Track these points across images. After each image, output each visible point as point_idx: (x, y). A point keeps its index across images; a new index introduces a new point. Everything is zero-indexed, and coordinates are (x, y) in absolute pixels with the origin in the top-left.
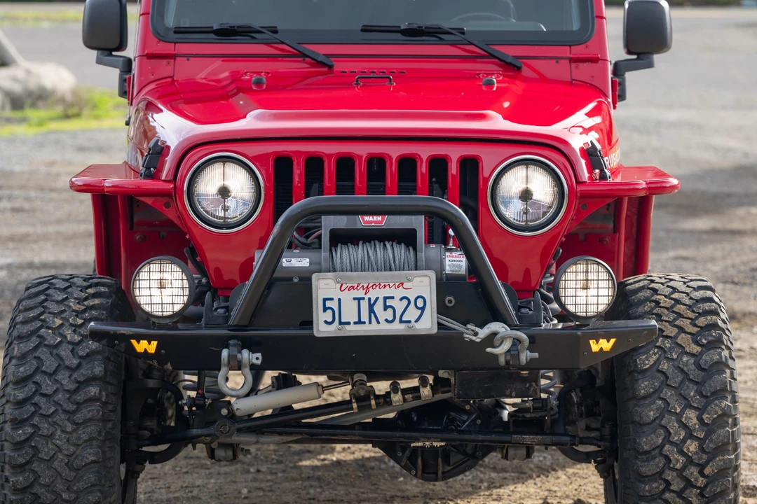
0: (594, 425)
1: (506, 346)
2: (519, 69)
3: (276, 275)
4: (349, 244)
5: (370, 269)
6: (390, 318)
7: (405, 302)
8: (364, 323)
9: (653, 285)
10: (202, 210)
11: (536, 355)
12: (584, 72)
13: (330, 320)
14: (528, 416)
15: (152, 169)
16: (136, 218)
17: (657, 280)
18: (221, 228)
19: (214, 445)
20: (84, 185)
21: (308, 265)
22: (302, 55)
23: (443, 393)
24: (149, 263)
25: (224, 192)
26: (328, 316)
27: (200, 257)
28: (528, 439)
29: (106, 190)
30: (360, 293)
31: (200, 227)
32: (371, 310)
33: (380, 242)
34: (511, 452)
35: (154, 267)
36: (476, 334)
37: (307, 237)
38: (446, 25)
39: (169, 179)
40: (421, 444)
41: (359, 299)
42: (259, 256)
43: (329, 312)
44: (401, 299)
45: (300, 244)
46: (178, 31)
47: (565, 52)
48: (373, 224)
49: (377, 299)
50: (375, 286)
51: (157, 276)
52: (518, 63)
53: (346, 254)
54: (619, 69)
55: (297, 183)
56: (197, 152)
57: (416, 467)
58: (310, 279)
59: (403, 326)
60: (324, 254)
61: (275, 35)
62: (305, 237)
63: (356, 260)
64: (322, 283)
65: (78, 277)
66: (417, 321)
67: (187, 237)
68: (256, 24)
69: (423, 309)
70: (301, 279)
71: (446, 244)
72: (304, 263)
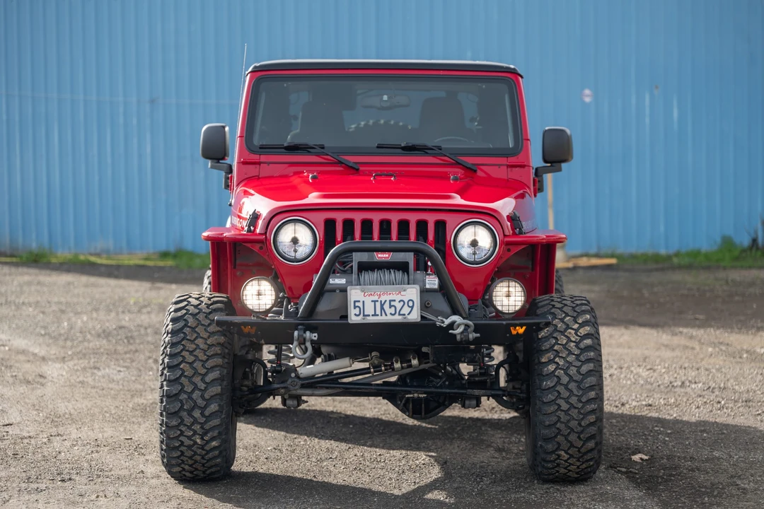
0: (517, 386)
1: (461, 329)
2: (475, 171)
3: (326, 288)
4: (369, 271)
5: (381, 284)
6: (393, 312)
7: (402, 303)
8: (378, 315)
9: (553, 303)
10: (282, 251)
11: (478, 335)
12: (516, 174)
13: (358, 313)
14: (477, 379)
15: (252, 227)
16: (238, 261)
17: (556, 299)
18: (293, 262)
19: (286, 397)
21: (345, 283)
22: (340, 162)
23: (425, 363)
24: (252, 281)
25: (295, 241)
26: (357, 311)
28: (476, 392)
30: (376, 298)
32: (382, 308)
33: (387, 269)
34: (467, 402)
35: (255, 282)
36: (443, 322)
37: (345, 267)
38: (430, 144)
39: (262, 233)
40: (412, 396)
41: (375, 302)
42: (316, 278)
43: (358, 309)
44: (399, 302)
45: (340, 271)
46: (262, 147)
47: (503, 161)
48: (383, 259)
49: (386, 301)
50: (384, 294)
51: (257, 288)
52: (474, 168)
53: (367, 276)
54: (538, 172)
56: (279, 217)
57: (408, 410)
58: (346, 290)
59: (401, 317)
60: (354, 276)
61: (322, 150)
62: (343, 267)
63: (373, 279)
64: (353, 291)
66: (409, 314)
67: (273, 266)
68: (311, 143)
69: (412, 307)
70: (341, 290)
71: (426, 271)
72: (343, 281)
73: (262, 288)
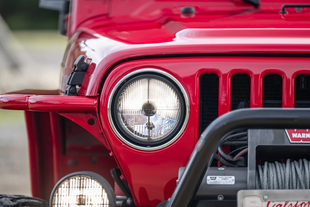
3: (199, 193)
4: (276, 162)
5: (298, 187)
10: (126, 127)
15: (77, 87)
16: (69, 143)
18: (145, 146)
20: (10, 102)
21: (233, 183)
24: (68, 178)
25: (149, 109)
27: (124, 176)
29: (30, 106)
31: (123, 144)
35: (74, 182)
37: (233, 155)
39: (93, 94)
42: (182, 173)
45: (225, 162)
48: (301, 141)
50: (303, 205)
51: (77, 192)
55: (222, 103)
56: (122, 68)
58: (235, 198)
60: (250, 172)
62: (231, 155)
63: (283, 178)
64: (248, 200)
65: (6, 197)
67: (111, 154)
70: (225, 197)
72: (229, 180)
73: (85, 192)
